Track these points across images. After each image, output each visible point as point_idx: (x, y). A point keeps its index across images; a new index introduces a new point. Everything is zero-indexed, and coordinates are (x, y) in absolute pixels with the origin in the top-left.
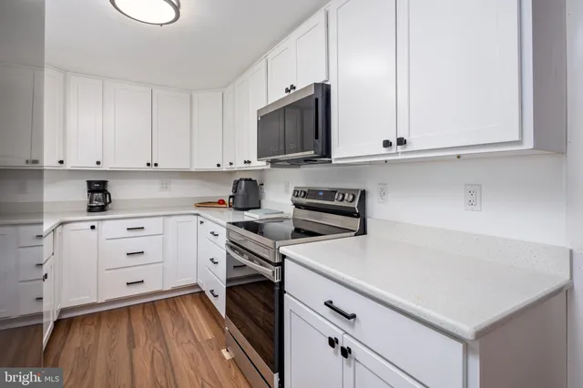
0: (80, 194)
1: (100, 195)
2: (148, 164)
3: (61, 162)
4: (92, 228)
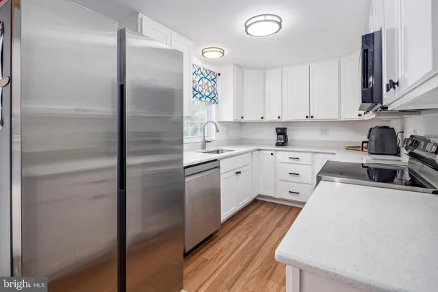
0: (274, 137)
1: (282, 136)
2: (307, 117)
3: (262, 118)
4: (272, 154)
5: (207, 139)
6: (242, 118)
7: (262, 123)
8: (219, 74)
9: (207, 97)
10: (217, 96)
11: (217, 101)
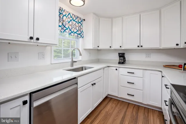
0: (117, 58)
1: (122, 58)
3: (110, 47)
4: (116, 69)
5: (74, 60)
6: (98, 47)
7: (110, 50)
8: (84, 20)
9: (75, 33)
10: (82, 33)
11: (82, 36)
